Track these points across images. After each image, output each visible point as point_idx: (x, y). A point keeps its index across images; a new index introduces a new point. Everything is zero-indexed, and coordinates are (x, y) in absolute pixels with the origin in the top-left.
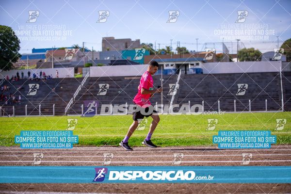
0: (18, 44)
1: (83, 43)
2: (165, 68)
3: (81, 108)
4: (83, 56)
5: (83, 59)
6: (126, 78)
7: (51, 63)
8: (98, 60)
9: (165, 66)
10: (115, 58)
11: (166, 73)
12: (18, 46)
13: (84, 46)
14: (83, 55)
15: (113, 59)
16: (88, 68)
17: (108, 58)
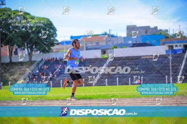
0: (55, 32)
1: (110, 30)
2: (175, 48)
3: (105, 82)
4: (109, 41)
5: (110, 44)
6: (142, 57)
7: (84, 47)
8: (123, 44)
9: (174, 46)
10: (136, 42)
11: (175, 53)
12: (56, 34)
13: (110, 33)
14: (109, 39)
15: (135, 43)
16: (112, 50)
17: (130, 42)
